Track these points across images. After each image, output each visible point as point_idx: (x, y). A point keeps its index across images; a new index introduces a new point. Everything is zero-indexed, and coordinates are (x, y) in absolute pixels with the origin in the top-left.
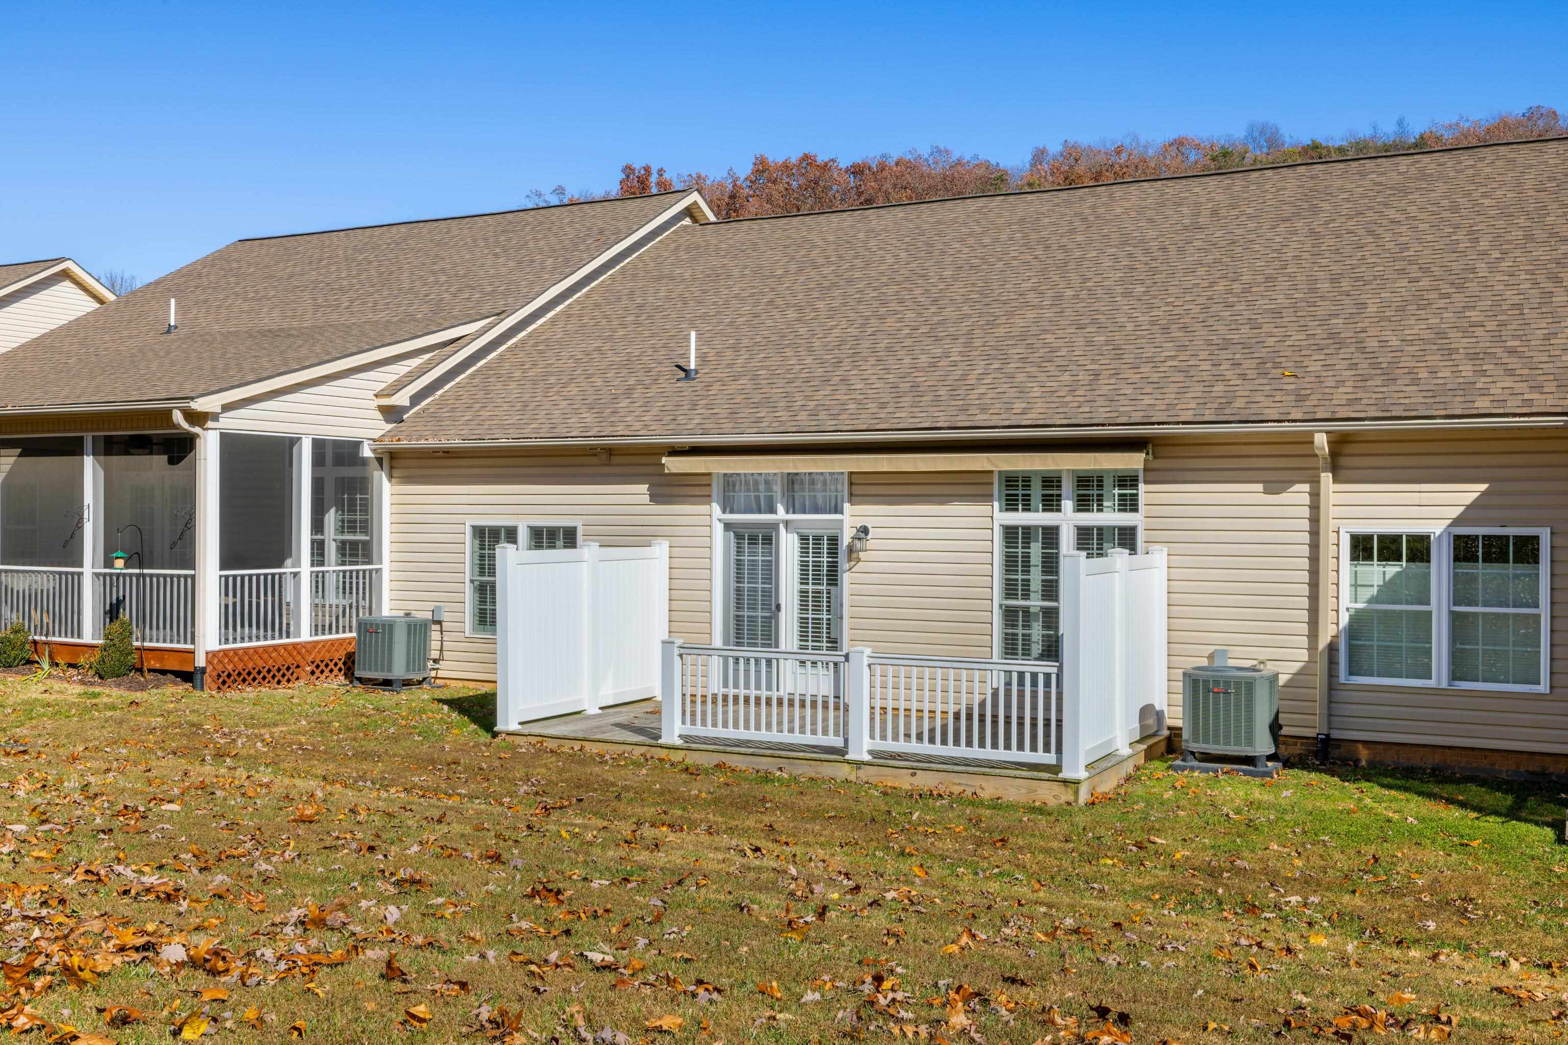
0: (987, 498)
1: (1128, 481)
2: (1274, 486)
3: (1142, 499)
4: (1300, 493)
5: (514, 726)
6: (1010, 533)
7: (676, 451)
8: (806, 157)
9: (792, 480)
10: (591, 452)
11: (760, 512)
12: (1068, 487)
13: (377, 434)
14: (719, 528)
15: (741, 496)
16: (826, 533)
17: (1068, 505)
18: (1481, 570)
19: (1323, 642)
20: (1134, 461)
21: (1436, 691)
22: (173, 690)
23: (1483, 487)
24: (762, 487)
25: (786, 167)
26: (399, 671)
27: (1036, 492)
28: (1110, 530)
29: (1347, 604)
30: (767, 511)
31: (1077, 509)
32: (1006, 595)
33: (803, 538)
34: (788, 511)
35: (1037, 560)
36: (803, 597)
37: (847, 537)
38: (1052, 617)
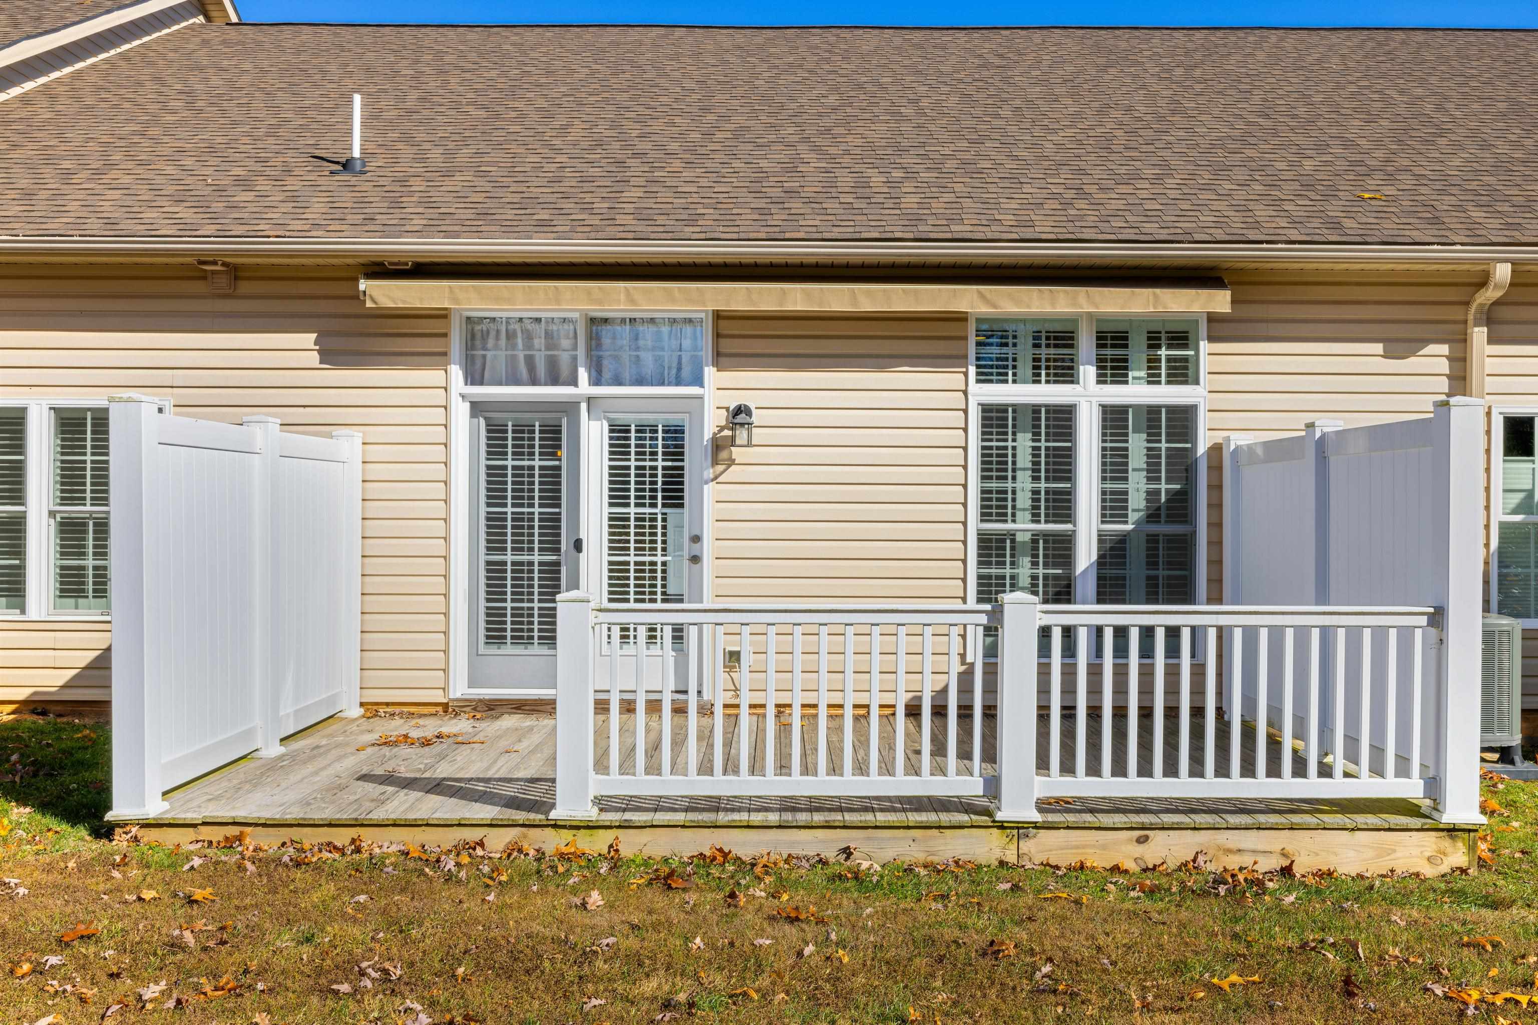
0: (957, 360)
2: (1399, 346)
3: (1205, 363)
4: (1435, 357)
5: (156, 808)
6: (994, 417)
9: (597, 329)
11: (534, 382)
12: (1086, 345)
14: (461, 411)
16: (660, 420)
17: (1088, 372)
24: (539, 342)
27: (1025, 352)
28: (1152, 412)
29: (1499, 516)
30: (555, 380)
31: (1101, 379)
32: (985, 516)
33: (619, 432)
34: (596, 381)
35: (1024, 459)
36: (618, 523)
37: (713, 422)
38: (1061, 547)
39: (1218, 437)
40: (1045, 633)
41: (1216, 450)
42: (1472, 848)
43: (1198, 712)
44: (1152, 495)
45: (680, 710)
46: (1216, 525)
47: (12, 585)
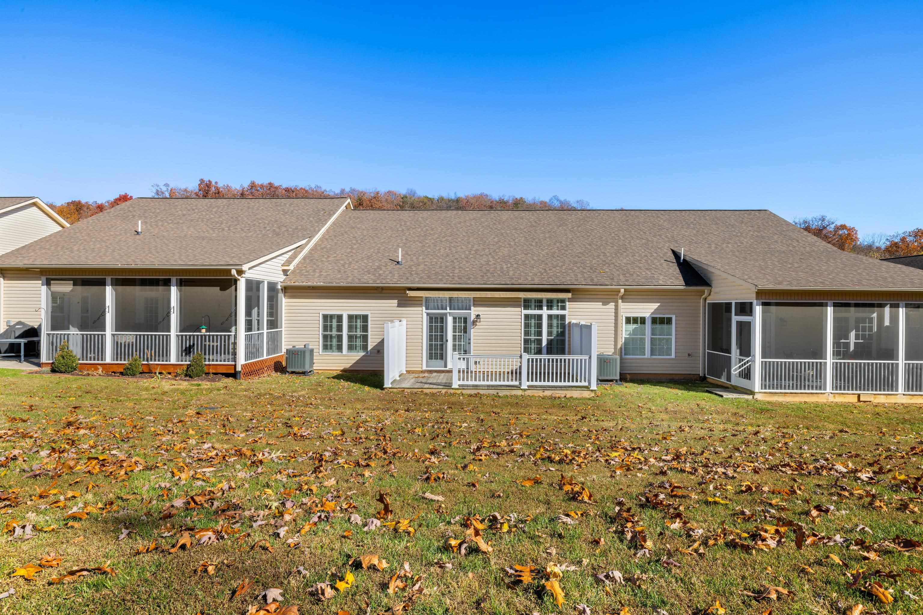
0: (520, 306)
1: (563, 301)
2: (605, 303)
3: (567, 306)
4: (612, 305)
5: (390, 386)
6: (527, 317)
7: (410, 289)
8: (270, 184)
9: (451, 299)
10: (377, 288)
11: (438, 309)
12: (545, 303)
13: (282, 280)
14: (425, 315)
15: (431, 305)
16: (463, 317)
17: (545, 308)
18: (658, 326)
19: (619, 346)
20: (569, 295)
21: (647, 359)
23: (659, 304)
24: (439, 301)
26: (307, 369)
27: (533, 304)
28: (558, 316)
29: (624, 336)
30: (442, 309)
31: (547, 309)
32: (525, 335)
33: (455, 319)
34: (450, 309)
35: (533, 324)
36: (454, 337)
37: (473, 317)
38: (540, 342)
39: (570, 320)
40: (529, 359)
41: (570, 323)
42: (595, 393)
43: (569, 373)
44: (558, 331)
46: (569, 337)
47: (340, 348)
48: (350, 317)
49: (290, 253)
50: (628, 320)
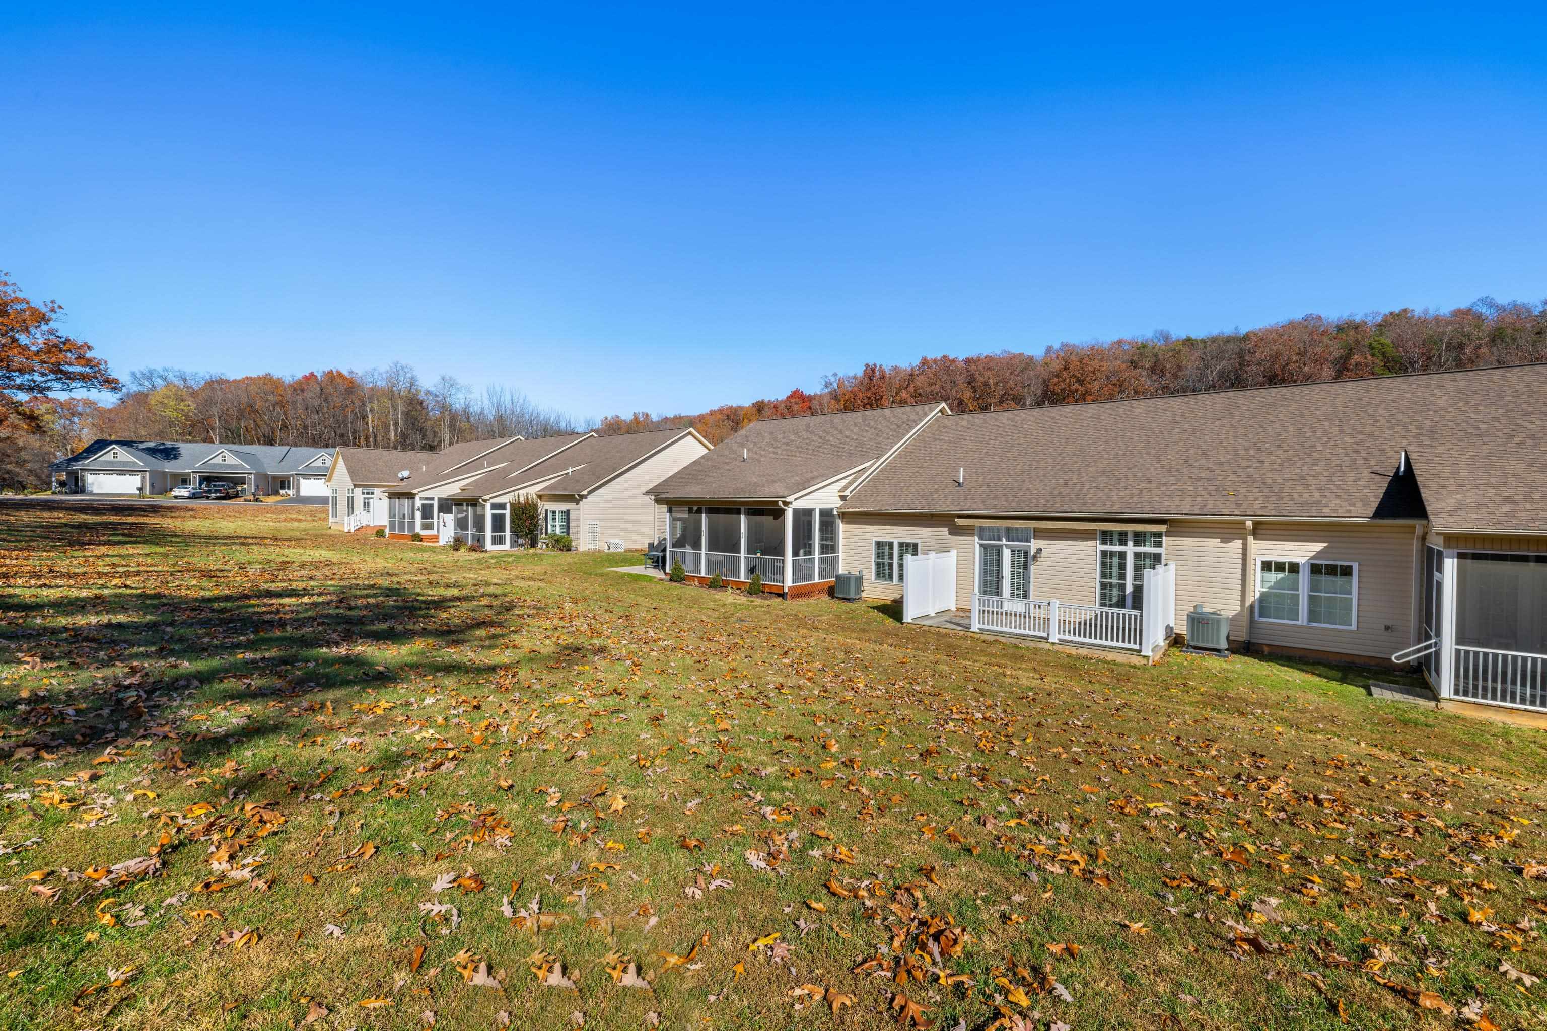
0: (1095, 539)
1: (1159, 535)
2: (1225, 540)
3: (1164, 542)
4: (1238, 544)
5: (910, 621)
6: (1104, 554)
7: (960, 516)
8: (944, 357)
9: (1008, 529)
10: (925, 515)
11: (994, 540)
12: (1130, 536)
13: (838, 506)
14: (977, 546)
15: (987, 534)
16: (1023, 550)
17: (1130, 543)
18: (1324, 578)
19: (1248, 603)
20: (1163, 528)
21: (1302, 626)
22: (777, 600)
23: (1326, 544)
24: (996, 532)
25: (935, 361)
26: (852, 595)
27: (1114, 538)
28: (1149, 554)
29: (1259, 589)
30: (998, 540)
31: (1134, 545)
32: (1102, 577)
33: (1013, 551)
34: (1008, 541)
35: (1114, 564)
36: (1013, 573)
37: (1033, 552)
38: (1122, 587)
42: (1147, 661)
45: (1025, 617)
47: (891, 577)
48: (901, 545)
49: (850, 478)
50: (1266, 566)
